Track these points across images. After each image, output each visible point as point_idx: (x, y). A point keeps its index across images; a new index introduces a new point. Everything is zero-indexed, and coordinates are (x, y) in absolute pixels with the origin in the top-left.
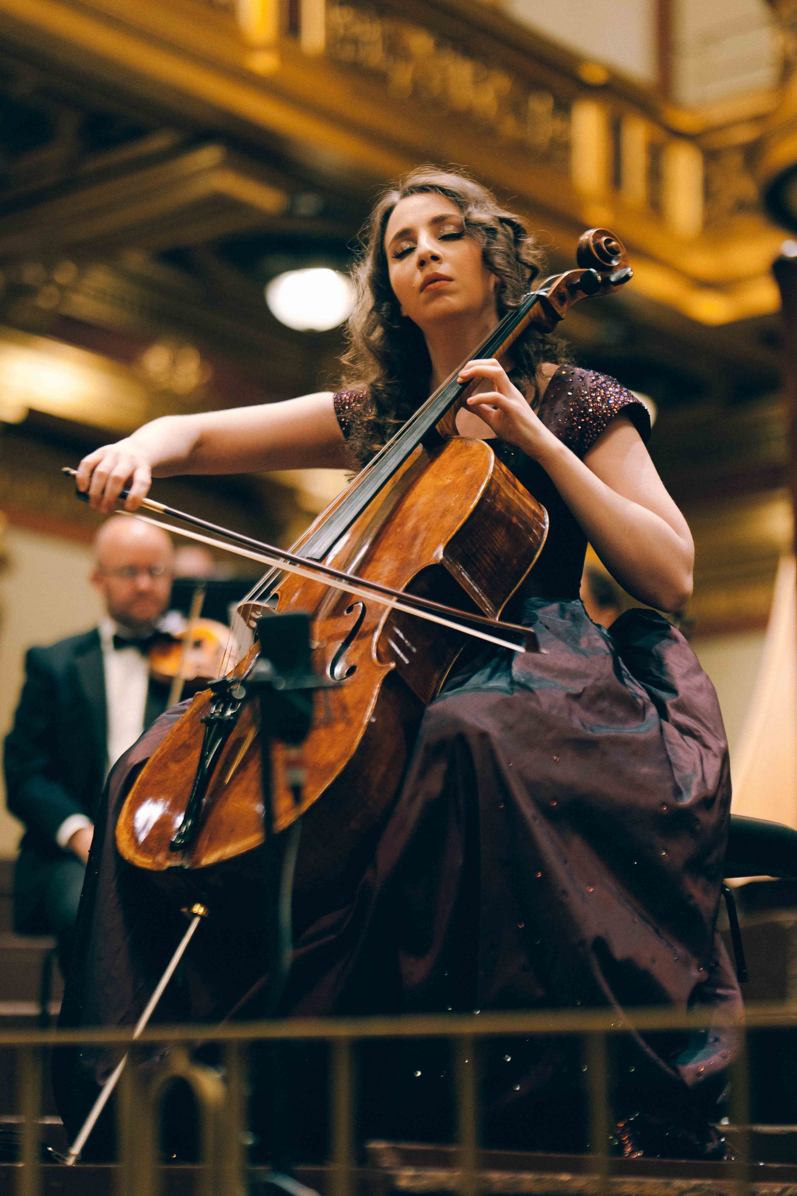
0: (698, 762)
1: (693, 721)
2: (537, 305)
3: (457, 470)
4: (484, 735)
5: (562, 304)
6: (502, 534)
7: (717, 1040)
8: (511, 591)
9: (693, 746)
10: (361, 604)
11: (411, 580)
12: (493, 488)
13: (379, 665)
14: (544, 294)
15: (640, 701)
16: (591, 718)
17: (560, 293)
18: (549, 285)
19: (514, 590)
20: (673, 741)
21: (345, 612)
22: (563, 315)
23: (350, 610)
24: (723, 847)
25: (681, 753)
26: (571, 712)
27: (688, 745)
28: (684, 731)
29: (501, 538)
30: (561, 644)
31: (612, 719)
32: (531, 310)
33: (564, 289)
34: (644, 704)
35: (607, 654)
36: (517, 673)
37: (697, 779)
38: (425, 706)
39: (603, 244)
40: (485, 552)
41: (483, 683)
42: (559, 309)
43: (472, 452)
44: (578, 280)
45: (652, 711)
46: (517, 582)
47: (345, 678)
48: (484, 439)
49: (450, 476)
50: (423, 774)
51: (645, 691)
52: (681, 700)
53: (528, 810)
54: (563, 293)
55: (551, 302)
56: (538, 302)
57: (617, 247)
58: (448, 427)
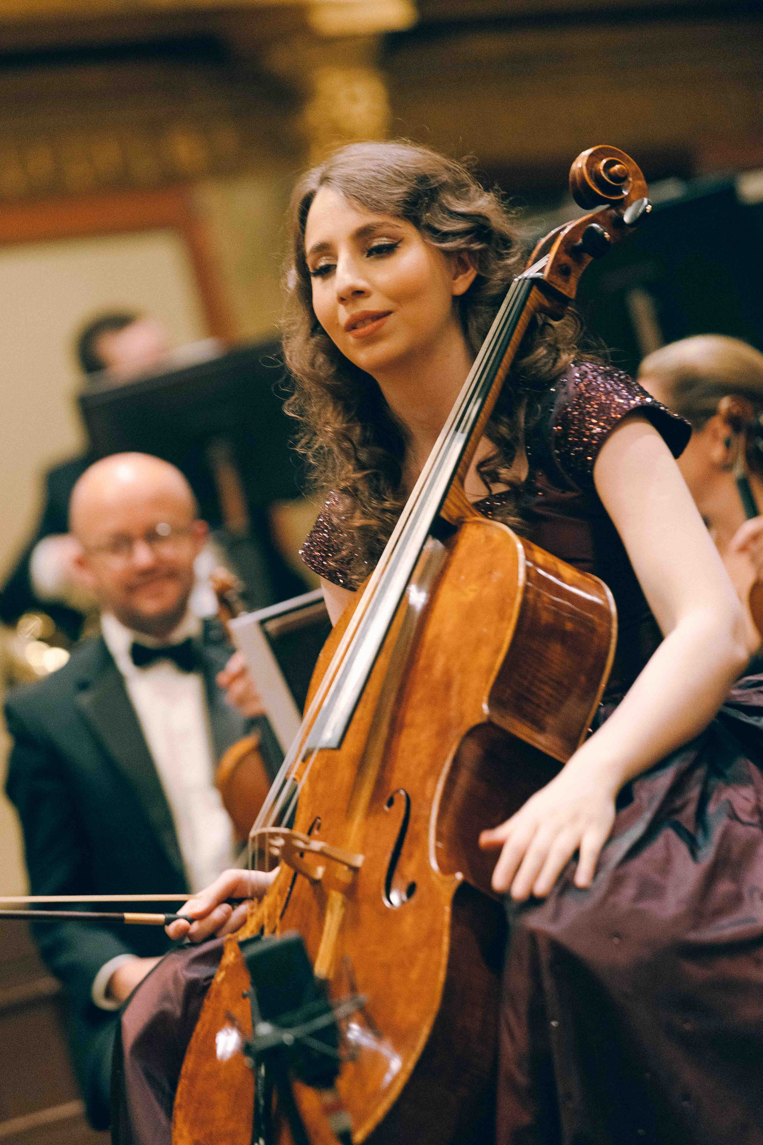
2: (535, 294)
3: (481, 576)
5: (567, 281)
6: (557, 650)
10: (402, 793)
13: (443, 878)
14: (540, 274)
17: (561, 266)
21: (386, 808)
22: (571, 295)
23: (390, 803)
29: (556, 655)
32: (528, 303)
33: (565, 259)
39: (602, 172)
40: (541, 681)
42: (564, 288)
43: (494, 547)
44: (582, 238)
47: (406, 905)
49: (474, 587)
54: (565, 264)
55: (551, 282)
56: (535, 288)
57: (623, 170)
58: (458, 508)
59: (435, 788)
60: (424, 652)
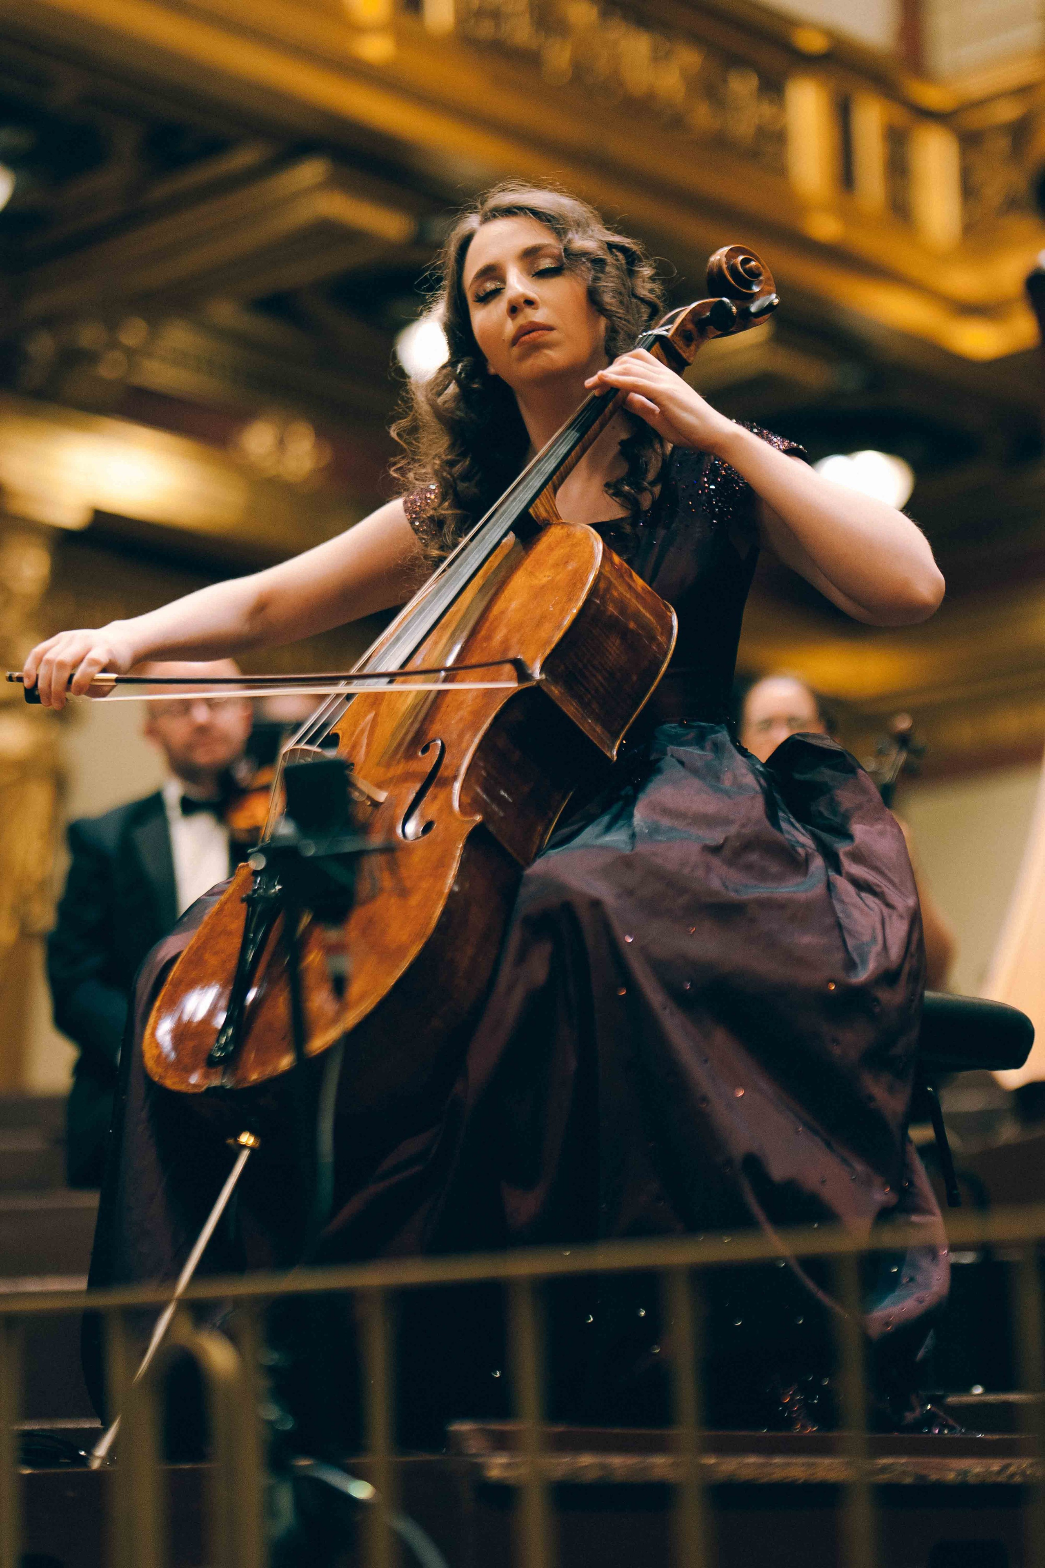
0: (878, 926)
1: (872, 873)
3: (556, 565)
4: (596, 904)
5: (688, 346)
6: (616, 644)
7: (912, 1279)
8: (631, 716)
9: (872, 905)
10: (439, 742)
11: (500, 708)
12: (602, 585)
13: (462, 818)
14: (665, 333)
15: (801, 850)
16: (734, 876)
17: (684, 331)
18: (671, 321)
19: (636, 714)
20: (847, 900)
21: (420, 754)
22: (690, 360)
23: (425, 750)
24: (914, 1034)
25: (856, 914)
26: (708, 869)
27: (866, 905)
28: (861, 886)
29: (614, 648)
30: (696, 783)
31: (763, 875)
33: (690, 326)
34: (807, 855)
35: (757, 793)
36: (639, 823)
37: (878, 947)
38: (523, 869)
39: (739, 265)
40: (596, 668)
41: (598, 836)
42: (684, 352)
43: (575, 540)
44: (708, 314)
45: (818, 863)
46: (638, 705)
47: (419, 838)
48: (589, 523)
49: (548, 573)
50: (522, 958)
51: (810, 837)
52: (857, 848)
53: (655, 997)
54: (690, 331)
55: (673, 341)
56: (657, 344)
57: (758, 268)
58: (546, 510)
59: (472, 741)
60: (487, 624)
